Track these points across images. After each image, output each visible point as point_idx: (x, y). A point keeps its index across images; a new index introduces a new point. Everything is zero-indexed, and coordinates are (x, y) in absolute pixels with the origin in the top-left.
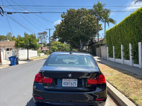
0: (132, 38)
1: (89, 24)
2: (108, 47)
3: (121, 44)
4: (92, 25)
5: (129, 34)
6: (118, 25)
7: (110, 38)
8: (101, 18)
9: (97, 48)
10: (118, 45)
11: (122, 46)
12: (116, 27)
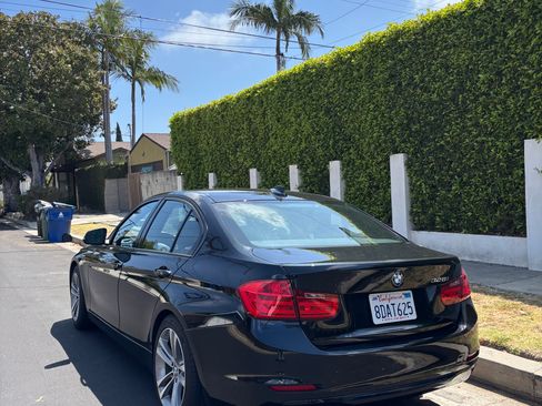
0: (303, 145)
1: (77, 83)
2: (179, 178)
3: (250, 167)
4: (87, 87)
5: (290, 133)
6: (238, 99)
7: (193, 144)
8: (117, 63)
9: (107, 182)
10: (234, 171)
11: (253, 172)
12: (225, 105)
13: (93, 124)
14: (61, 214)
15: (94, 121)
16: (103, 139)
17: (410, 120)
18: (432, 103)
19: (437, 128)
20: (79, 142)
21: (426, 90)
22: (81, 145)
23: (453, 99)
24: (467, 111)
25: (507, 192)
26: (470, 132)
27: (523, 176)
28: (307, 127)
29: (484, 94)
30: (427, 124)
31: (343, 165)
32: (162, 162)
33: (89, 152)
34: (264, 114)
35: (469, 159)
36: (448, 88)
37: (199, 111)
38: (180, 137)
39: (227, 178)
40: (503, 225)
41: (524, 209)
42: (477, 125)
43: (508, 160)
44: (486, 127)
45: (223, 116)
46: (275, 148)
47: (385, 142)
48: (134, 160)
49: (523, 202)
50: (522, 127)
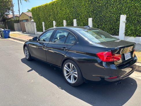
0: (67, 15)
2: (35, 23)
3: (53, 20)
4: (7, 0)
5: (64, 12)
6: (50, 4)
7: (38, 15)
9: (15, 24)
10: (49, 22)
11: (54, 22)
12: (46, 6)
13: (9, 10)
14: (7, 32)
15: (9, 9)
16: (12, 14)
17: (94, 10)
18: (100, 6)
19: (100, 12)
20: (6, 14)
21: (98, 3)
22: (7, 15)
23: (105, 5)
24: (108, 8)
25: (115, 26)
26: (108, 13)
27: (119, 23)
28: (68, 11)
29: (112, 4)
30: (98, 11)
31: (77, 20)
32: (28, 19)
33: (8, 17)
34: (57, 8)
35: (107, 19)
36: (104, 2)
37: (39, 7)
38: (34, 13)
39: (47, 23)
40: (114, 33)
41: (119, 30)
42: (110, 11)
43: (117, 19)
44: (112, 12)
45: (46, 8)
46: (60, 16)
47: (88, 15)
48: (21, 19)
49: (119, 29)
50: (121, 12)
